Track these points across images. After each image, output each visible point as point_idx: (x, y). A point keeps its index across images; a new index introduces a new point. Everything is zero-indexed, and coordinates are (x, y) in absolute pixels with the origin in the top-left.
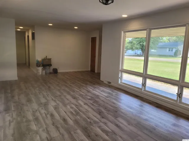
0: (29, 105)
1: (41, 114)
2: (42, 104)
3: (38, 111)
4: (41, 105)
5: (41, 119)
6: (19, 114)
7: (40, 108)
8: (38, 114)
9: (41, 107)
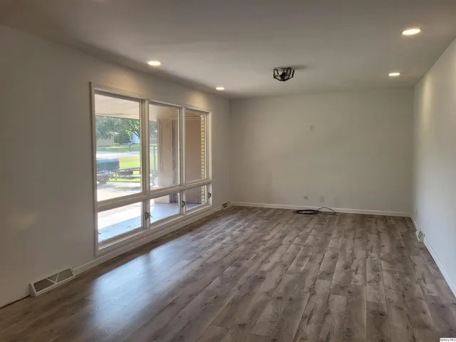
0: (383, 302)
1: (364, 274)
2: (349, 292)
3: (367, 281)
4: (352, 291)
5: (369, 268)
6: (409, 288)
7: (359, 284)
8: (370, 276)
9: (356, 286)
